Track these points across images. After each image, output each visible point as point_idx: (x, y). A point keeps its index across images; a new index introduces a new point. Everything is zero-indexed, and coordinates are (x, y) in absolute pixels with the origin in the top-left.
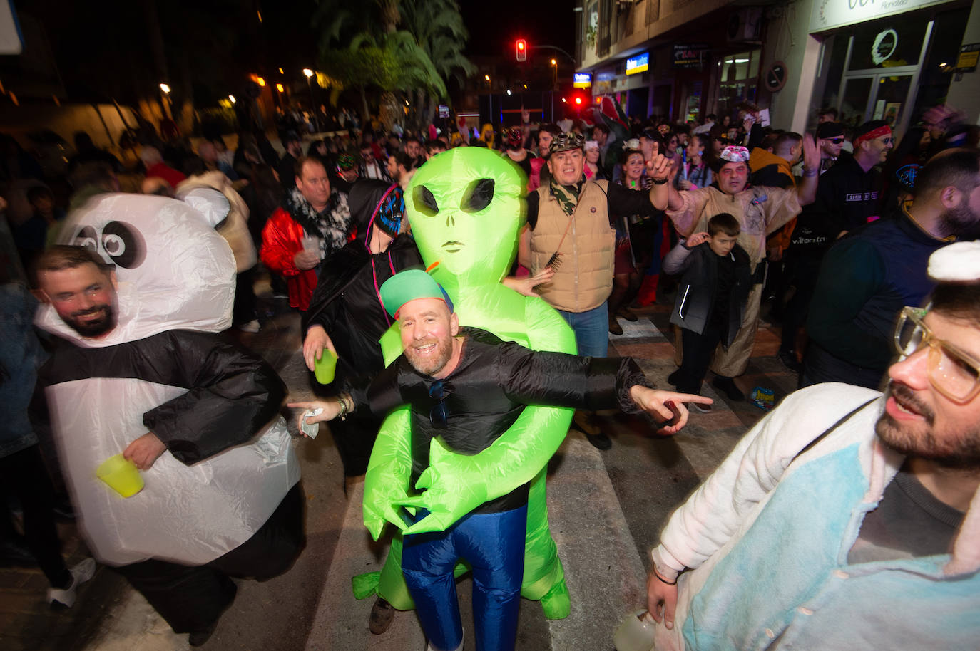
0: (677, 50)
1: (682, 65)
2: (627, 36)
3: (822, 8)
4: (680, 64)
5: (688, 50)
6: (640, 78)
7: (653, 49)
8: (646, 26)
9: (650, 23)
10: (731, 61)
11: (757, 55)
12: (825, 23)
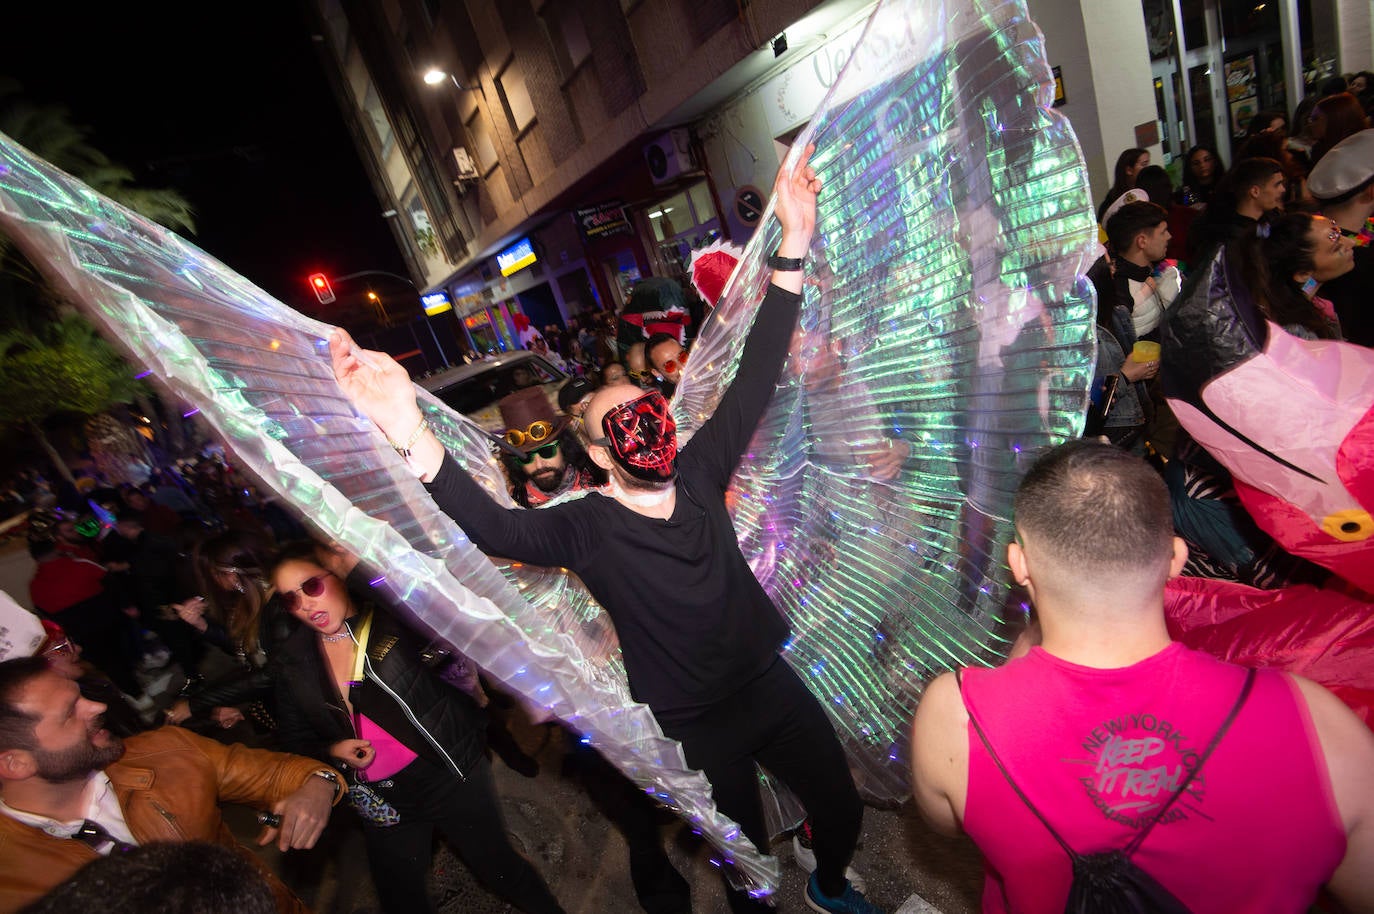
0: (584, 217)
1: (599, 234)
2: (487, 224)
3: (779, 100)
4: (595, 234)
5: (597, 213)
6: (529, 274)
7: (532, 232)
8: (516, 199)
9: (521, 195)
11: (701, 191)
12: (794, 117)
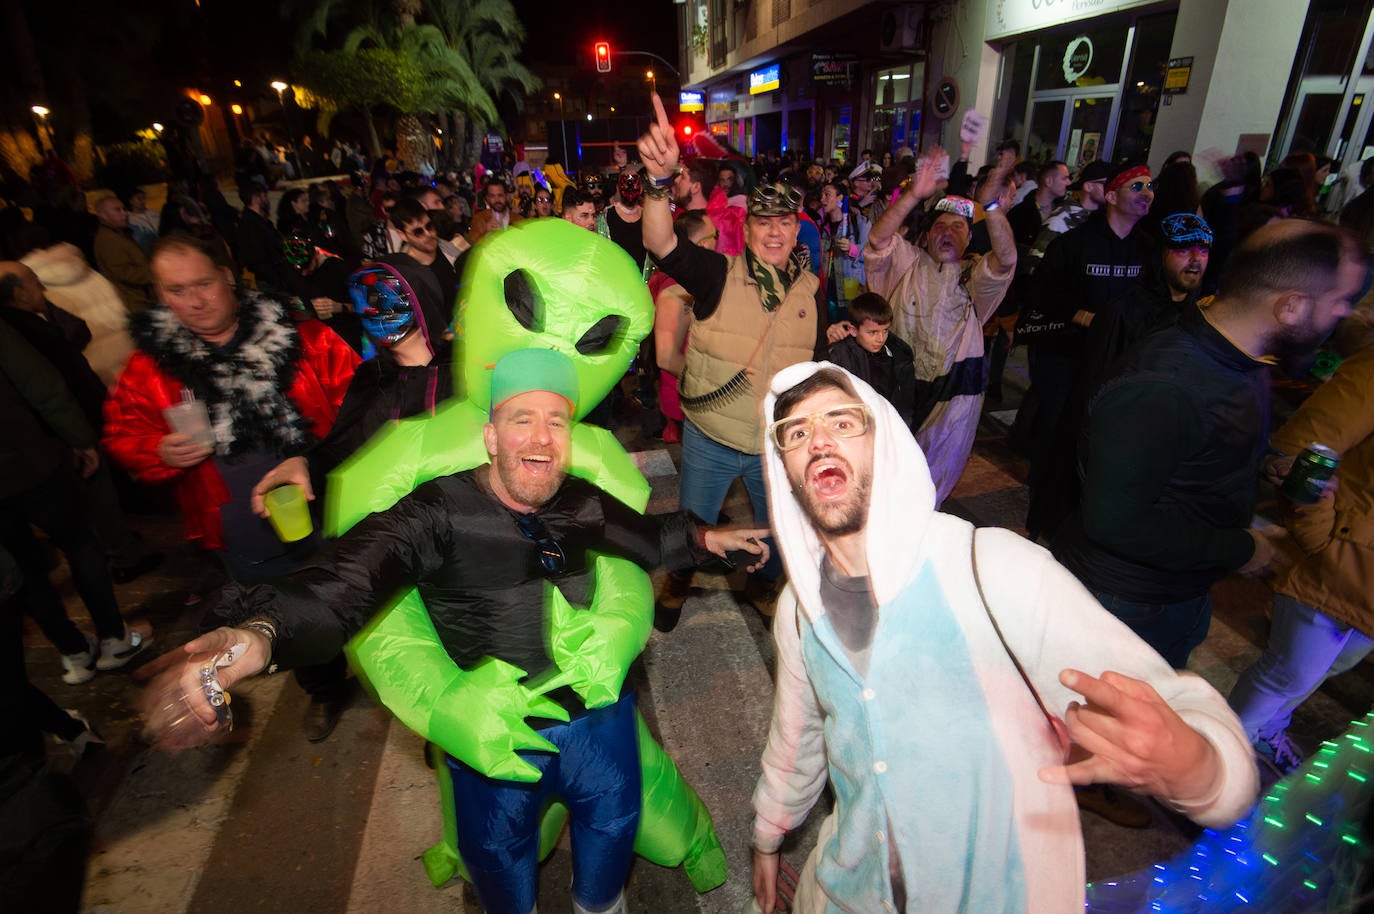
0: (817, 61)
1: (825, 81)
2: (748, 40)
3: (999, 6)
4: (821, 80)
5: (830, 61)
6: (769, 99)
7: (784, 58)
8: (774, 25)
9: (779, 22)
10: (887, 78)
11: (920, 69)
12: (1004, 27)
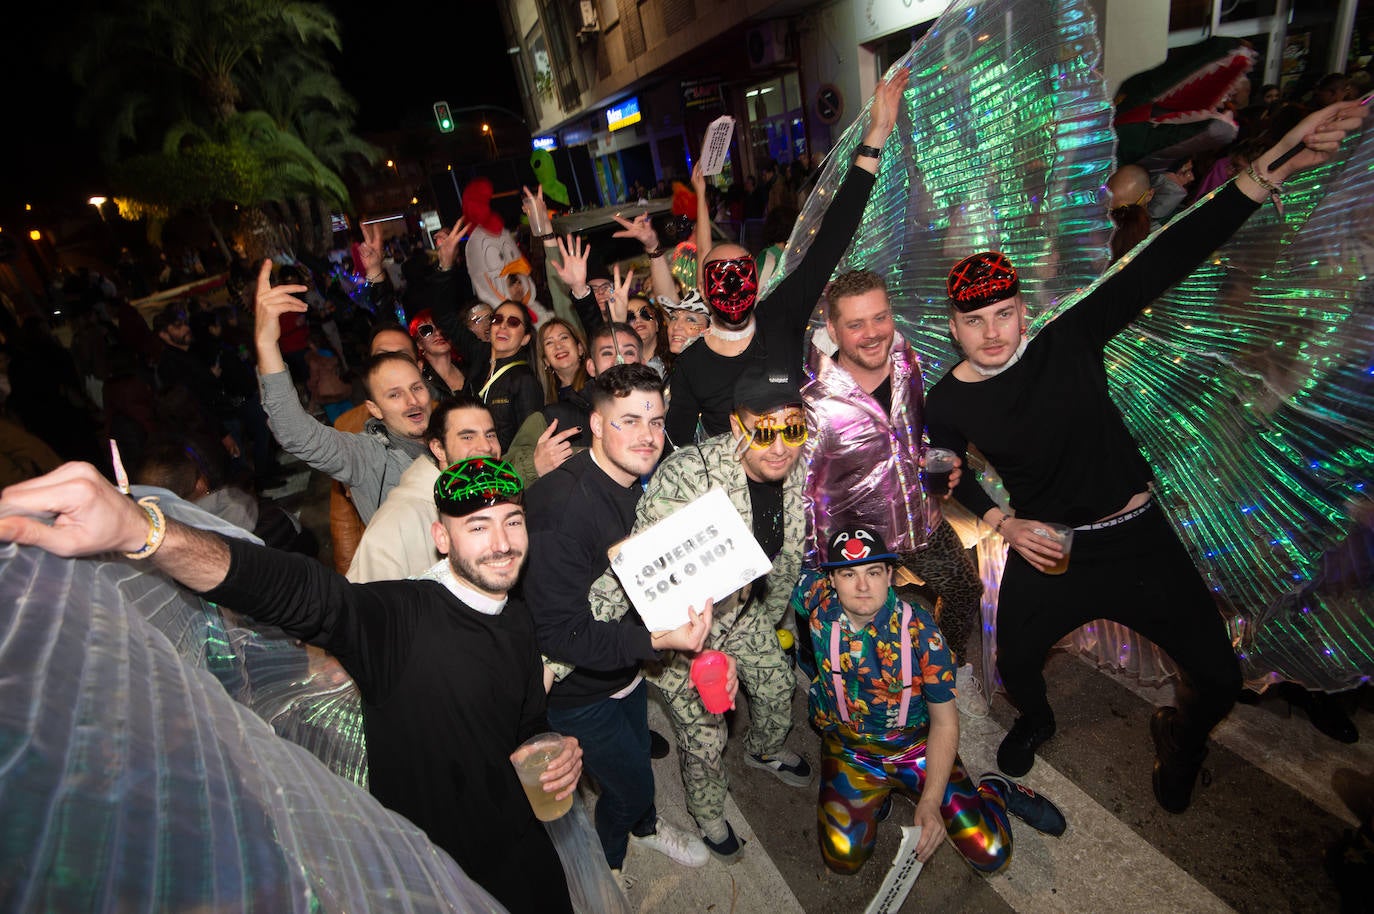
0: (685, 88)
1: (698, 105)
2: (602, 78)
3: (868, 10)
4: (693, 106)
5: (698, 86)
6: (633, 133)
8: (629, 60)
9: (635, 57)
10: (755, 93)
11: (792, 80)
12: (877, 28)
